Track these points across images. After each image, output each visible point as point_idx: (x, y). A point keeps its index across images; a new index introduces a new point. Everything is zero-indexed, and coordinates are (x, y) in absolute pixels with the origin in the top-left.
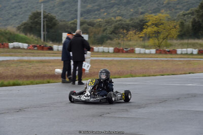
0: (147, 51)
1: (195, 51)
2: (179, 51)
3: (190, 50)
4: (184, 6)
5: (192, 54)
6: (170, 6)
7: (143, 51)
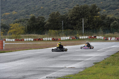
0: (11, 40)
1: (32, 40)
2: (25, 40)
3: (30, 39)
4: (12, 17)
5: (31, 41)
6: (6, 18)
7: (9, 40)
